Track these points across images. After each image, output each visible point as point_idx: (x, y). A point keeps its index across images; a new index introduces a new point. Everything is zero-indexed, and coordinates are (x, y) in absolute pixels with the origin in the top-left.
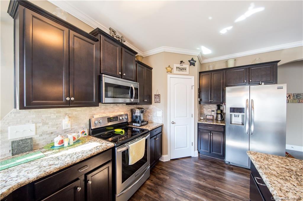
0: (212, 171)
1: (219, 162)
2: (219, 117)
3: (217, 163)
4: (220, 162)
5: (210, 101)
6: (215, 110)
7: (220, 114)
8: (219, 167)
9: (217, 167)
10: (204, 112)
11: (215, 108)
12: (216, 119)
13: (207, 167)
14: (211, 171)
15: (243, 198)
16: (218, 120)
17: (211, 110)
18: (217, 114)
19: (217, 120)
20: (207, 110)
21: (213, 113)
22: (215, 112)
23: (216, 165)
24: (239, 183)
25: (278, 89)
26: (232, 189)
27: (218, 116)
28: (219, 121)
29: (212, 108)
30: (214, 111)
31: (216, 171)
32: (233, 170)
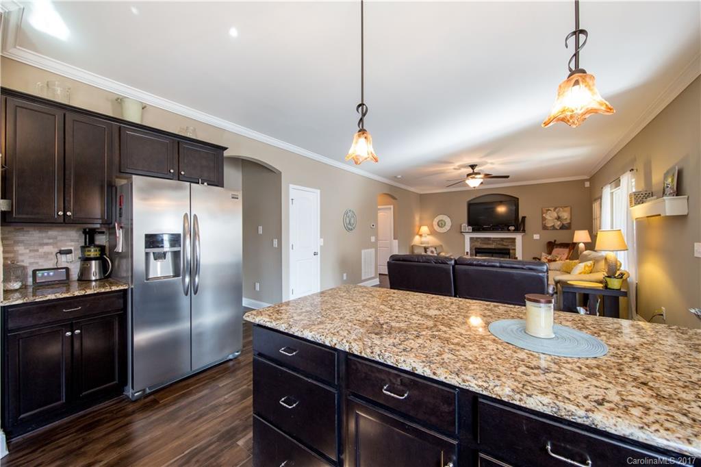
0: (104, 450)
1: (112, 412)
2: (93, 269)
3: (103, 419)
4: (114, 408)
5: (61, 213)
6: (72, 248)
7: (95, 259)
8: (117, 426)
9: (111, 429)
10: (20, 258)
11: (72, 241)
12: (79, 280)
13: (77, 455)
14: (97, 454)
15: (210, 440)
16: (91, 281)
17: (56, 250)
18: (86, 260)
19: (84, 279)
20: (37, 251)
21: (64, 261)
22: (77, 254)
23: (105, 426)
24: (187, 418)
25: (233, 198)
26: (181, 445)
27: (90, 268)
28: (94, 283)
29: (61, 241)
30: (69, 252)
31: (114, 441)
32: (158, 402)
